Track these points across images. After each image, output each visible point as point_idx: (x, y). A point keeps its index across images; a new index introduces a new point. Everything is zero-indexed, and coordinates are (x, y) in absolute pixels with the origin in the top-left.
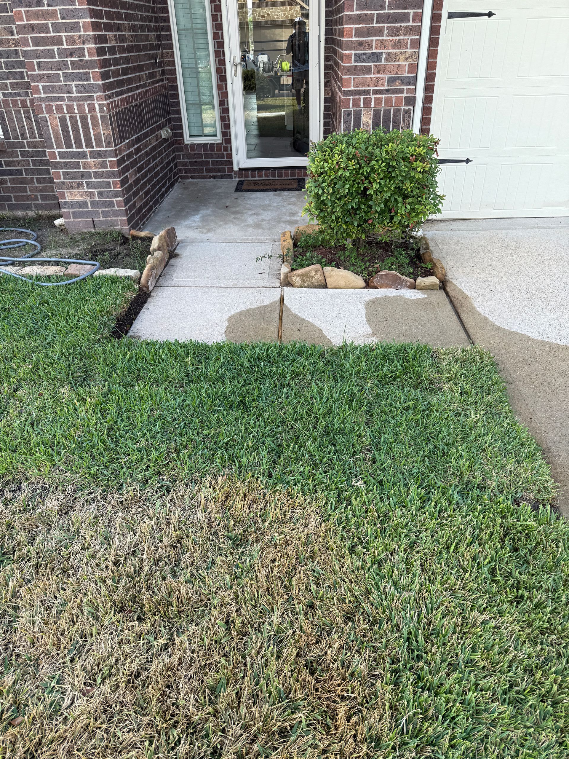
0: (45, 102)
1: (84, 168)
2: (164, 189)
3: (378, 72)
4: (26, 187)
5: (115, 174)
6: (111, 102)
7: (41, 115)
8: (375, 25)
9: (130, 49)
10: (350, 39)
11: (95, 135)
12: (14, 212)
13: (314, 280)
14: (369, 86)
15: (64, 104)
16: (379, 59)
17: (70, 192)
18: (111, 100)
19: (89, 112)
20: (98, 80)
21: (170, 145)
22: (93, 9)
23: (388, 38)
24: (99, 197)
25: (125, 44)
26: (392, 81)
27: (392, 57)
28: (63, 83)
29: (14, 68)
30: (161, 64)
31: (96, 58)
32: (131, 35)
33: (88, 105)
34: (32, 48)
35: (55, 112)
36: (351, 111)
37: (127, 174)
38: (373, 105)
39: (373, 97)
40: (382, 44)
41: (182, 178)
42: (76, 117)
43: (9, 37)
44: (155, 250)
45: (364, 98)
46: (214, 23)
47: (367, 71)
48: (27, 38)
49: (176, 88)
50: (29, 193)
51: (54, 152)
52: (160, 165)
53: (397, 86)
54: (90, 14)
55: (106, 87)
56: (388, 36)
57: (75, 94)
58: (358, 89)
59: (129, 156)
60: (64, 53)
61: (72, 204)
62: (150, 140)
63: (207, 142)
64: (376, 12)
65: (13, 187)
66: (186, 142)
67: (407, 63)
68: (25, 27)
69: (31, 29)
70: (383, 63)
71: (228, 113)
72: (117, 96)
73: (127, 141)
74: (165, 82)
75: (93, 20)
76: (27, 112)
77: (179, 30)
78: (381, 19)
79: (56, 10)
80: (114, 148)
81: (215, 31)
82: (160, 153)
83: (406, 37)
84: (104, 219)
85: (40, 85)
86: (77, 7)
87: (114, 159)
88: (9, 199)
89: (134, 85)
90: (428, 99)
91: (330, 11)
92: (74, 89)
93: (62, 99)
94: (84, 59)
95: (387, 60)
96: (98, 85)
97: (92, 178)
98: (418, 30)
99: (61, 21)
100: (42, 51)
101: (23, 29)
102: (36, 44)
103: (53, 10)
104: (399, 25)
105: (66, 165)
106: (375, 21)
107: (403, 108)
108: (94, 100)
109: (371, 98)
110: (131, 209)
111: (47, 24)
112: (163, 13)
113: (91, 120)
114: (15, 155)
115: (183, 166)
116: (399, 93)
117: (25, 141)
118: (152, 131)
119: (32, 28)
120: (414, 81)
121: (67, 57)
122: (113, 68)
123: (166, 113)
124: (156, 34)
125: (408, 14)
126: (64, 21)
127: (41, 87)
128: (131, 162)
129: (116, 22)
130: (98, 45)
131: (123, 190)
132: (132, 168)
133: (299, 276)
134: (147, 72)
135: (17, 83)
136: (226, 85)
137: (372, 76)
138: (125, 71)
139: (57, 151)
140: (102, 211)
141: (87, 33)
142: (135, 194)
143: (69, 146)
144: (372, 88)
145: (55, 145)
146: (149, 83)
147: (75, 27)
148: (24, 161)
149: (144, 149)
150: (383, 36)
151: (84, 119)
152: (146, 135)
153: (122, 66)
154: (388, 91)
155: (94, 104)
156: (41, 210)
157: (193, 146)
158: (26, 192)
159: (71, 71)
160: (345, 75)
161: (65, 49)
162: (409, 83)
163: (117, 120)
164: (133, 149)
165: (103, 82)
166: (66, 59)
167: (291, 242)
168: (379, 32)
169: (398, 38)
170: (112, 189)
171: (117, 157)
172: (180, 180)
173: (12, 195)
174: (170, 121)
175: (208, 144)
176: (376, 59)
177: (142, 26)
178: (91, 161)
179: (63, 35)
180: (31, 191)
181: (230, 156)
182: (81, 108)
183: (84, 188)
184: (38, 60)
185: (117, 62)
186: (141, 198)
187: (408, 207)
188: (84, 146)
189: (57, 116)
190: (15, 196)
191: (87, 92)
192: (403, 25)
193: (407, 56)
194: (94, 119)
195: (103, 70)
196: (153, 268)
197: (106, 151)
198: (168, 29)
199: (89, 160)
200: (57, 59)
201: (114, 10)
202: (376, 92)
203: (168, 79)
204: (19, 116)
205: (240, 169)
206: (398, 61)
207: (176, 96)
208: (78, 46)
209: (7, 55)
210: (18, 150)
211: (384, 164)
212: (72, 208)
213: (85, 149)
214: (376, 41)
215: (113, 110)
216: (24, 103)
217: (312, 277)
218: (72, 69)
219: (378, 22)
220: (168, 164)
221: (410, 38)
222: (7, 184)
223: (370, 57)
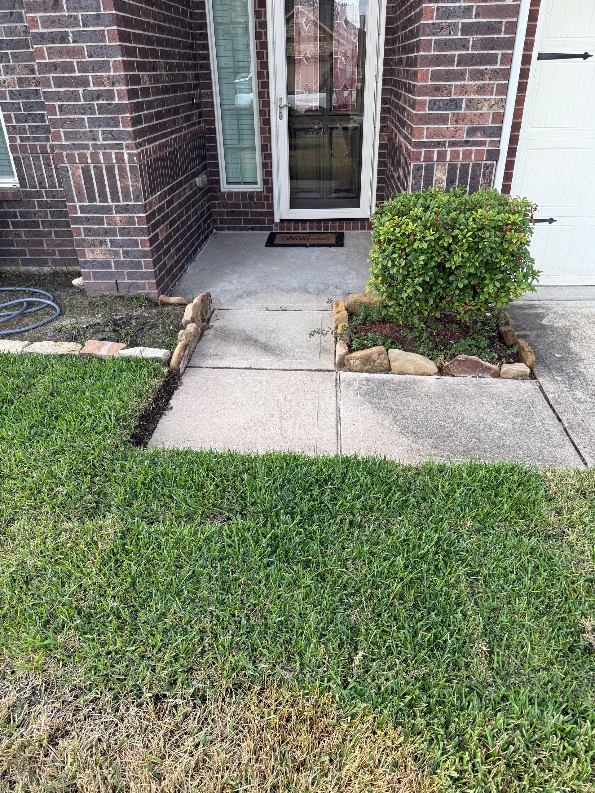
0: (66, 150)
1: (108, 224)
2: (197, 244)
3: (457, 122)
4: (42, 241)
5: (144, 231)
6: (143, 151)
7: (62, 165)
8: (455, 68)
9: (165, 90)
10: (425, 84)
11: (122, 188)
12: (28, 268)
13: (376, 364)
14: (444, 136)
15: (88, 153)
16: (458, 107)
17: (91, 251)
18: (142, 148)
19: (117, 162)
20: (129, 126)
21: (205, 194)
22: (126, 46)
23: (470, 83)
24: (124, 257)
25: (160, 85)
26: (472, 131)
27: (475, 104)
28: (88, 129)
29: (34, 110)
30: (198, 105)
31: (127, 102)
32: (167, 75)
33: (116, 154)
34: (54, 89)
35: (78, 161)
36: (422, 165)
37: (158, 230)
38: (448, 159)
39: (449, 149)
40: (463, 90)
41: (217, 229)
42: (101, 167)
43: (30, 76)
44: (188, 322)
45: (438, 151)
46: (259, 61)
47: (443, 119)
48: (49, 77)
49: (213, 131)
50: (46, 247)
51: (75, 206)
52: (193, 216)
53: (479, 138)
54: (122, 51)
55: (137, 134)
56: (470, 80)
57: (101, 142)
58: (432, 140)
59: (161, 209)
60: (89, 96)
61: (93, 264)
62: (184, 190)
63: (245, 190)
64: (457, 53)
65: (27, 241)
66: (223, 190)
67: (492, 112)
68: (46, 66)
69: (53, 68)
70: (463, 111)
71: (271, 159)
72: (149, 144)
73: (159, 193)
74: (202, 125)
75: (125, 59)
76: (46, 159)
77: (219, 68)
78: (463, 60)
79: (83, 47)
80: (144, 203)
81: (260, 70)
82: (194, 204)
83: (492, 82)
84: (130, 281)
85: (62, 130)
86: (107, 43)
87: (144, 215)
88: (23, 253)
89: (169, 130)
90: (512, 152)
91: (390, 50)
92: (100, 136)
93: (86, 147)
94: (114, 102)
95: (467, 107)
96: (128, 132)
97: (117, 236)
98: (506, 74)
99: (88, 59)
100: (65, 92)
101: (44, 68)
102: (57, 85)
103: (79, 47)
104: (484, 67)
105: (88, 221)
106: (455, 64)
107: (484, 162)
108: (123, 149)
109: (446, 151)
110: (160, 270)
111: (72, 62)
112: (202, 50)
113: (119, 170)
114: (31, 205)
115: (219, 216)
116: (480, 146)
117: (43, 190)
118: (187, 180)
119: (55, 67)
120: (498, 132)
121: (93, 100)
122: (145, 112)
123: (202, 158)
124: (194, 72)
125: (496, 55)
126: (92, 59)
127: (62, 134)
128: (162, 217)
129: (150, 60)
130: (130, 87)
131: (152, 250)
132: (163, 224)
133: (358, 359)
134: (183, 115)
135: (37, 127)
136: (270, 129)
137: (449, 126)
138: (159, 115)
139: (78, 204)
140: (128, 273)
141: (117, 74)
142: (166, 253)
143: (92, 198)
144: (448, 140)
145: (76, 199)
146: (185, 127)
147: (104, 66)
148: (41, 212)
149: (176, 201)
150: (464, 80)
151: (110, 170)
152: (180, 185)
153: (156, 110)
154: (466, 143)
155: (123, 153)
156: (59, 265)
157: (230, 194)
158: (43, 246)
159: (97, 116)
160: (417, 124)
161: (92, 91)
162: (492, 135)
163: (148, 170)
164: (164, 201)
165: (134, 128)
166: (92, 102)
167: (346, 314)
168: (460, 75)
169: (482, 82)
170: (140, 248)
171: (146, 212)
172: (214, 231)
173: (26, 249)
174: (205, 167)
175: (246, 192)
176: (454, 107)
177: (179, 65)
178: (117, 216)
179: (90, 75)
180: (47, 245)
181: (271, 206)
182: (107, 157)
183: (107, 247)
184: (60, 103)
185: (150, 105)
186: (172, 256)
187: (498, 285)
188: (109, 200)
189: (80, 166)
190: (29, 250)
191: (115, 139)
192: (489, 67)
193: (492, 103)
194: (122, 170)
195: (135, 115)
196: (185, 347)
197: (134, 206)
198: (208, 67)
199: (114, 215)
200: (82, 102)
201: (149, 47)
202: (452, 144)
203: (205, 121)
204: (37, 163)
205: (281, 220)
206: (481, 109)
207: (214, 140)
208: (106, 88)
209: (26, 96)
210: (36, 200)
211: (469, 234)
212: (92, 268)
213: (111, 204)
214: (455, 86)
215: (144, 159)
216: (44, 149)
217: (375, 361)
218: (99, 114)
219: (459, 64)
220: (202, 214)
221: (496, 83)
222: (21, 237)
223: (447, 104)
